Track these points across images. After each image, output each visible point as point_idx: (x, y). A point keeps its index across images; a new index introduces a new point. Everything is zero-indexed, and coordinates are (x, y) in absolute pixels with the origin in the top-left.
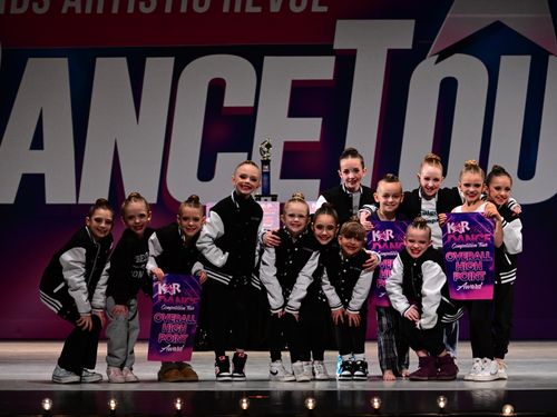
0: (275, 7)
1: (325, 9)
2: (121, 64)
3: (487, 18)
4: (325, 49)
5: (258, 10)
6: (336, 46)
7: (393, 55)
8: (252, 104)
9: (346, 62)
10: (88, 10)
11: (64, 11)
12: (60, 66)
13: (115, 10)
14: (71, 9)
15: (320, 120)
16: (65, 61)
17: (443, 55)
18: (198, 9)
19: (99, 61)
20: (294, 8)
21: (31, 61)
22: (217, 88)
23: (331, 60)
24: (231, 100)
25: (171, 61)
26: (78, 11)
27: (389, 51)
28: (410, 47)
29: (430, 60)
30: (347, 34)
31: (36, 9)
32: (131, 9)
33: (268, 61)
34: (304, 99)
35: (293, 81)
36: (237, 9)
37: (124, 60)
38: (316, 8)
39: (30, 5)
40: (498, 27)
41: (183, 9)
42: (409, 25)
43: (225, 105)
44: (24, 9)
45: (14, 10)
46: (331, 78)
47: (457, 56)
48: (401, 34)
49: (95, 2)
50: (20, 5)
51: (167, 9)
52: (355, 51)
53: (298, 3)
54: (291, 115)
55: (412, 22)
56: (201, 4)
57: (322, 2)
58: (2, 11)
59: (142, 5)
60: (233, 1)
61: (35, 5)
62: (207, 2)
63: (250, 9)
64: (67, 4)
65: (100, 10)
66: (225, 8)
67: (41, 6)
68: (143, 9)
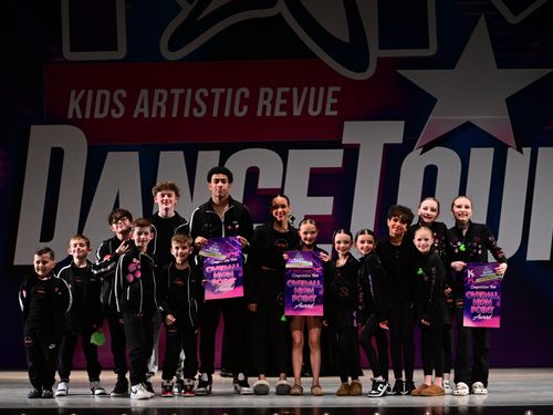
0: (297, 112)
1: (335, 113)
2: (179, 156)
3: (462, 119)
4: (336, 144)
5: (284, 114)
6: (343, 142)
7: (388, 148)
8: (279, 186)
9: (352, 153)
10: (154, 115)
11: (135, 116)
12: (133, 158)
13: (174, 115)
14: (141, 114)
15: (332, 198)
16: (135, 155)
17: (426, 148)
18: (237, 113)
19: (162, 153)
20: (311, 112)
21: (110, 154)
22: (253, 174)
23: (342, 151)
24: (263, 184)
25: (218, 153)
26: (146, 115)
27: (385, 145)
28: (401, 142)
29: (416, 152)
30: (352, 132)
31: (114, 115)
32: (186, 114)
33: (292, 152)
34: (320, 182)
35: (312, 170)
36: (268, 114)
37: (181, 153)
38: (328, 112)
39: (110, 111)
40: (468, 126)
41: (227, 114)
42: (400, 125)
43: (259, 187)
44: (104, 115)
45: (97, 115)
46: (340, 166)
47: (437, 150)
48: (394, 132)
49: (159, 109)
50: (101, 111)
51: (215, 114)
52: (359, 145)
53: (315, 109)
54: (309, 195)
55: (403, 122)
56: (241, 110)
57: (333, 107)
58: (87, 116)
59: (195, 110)
60: (265, 107)
61: (113, 111)
62: (245, 108)
63: (278, 113)
64: (138, 110)
65: (163, 115)
66: (259, 113)
67: (118, 112)
68: (196, 114)
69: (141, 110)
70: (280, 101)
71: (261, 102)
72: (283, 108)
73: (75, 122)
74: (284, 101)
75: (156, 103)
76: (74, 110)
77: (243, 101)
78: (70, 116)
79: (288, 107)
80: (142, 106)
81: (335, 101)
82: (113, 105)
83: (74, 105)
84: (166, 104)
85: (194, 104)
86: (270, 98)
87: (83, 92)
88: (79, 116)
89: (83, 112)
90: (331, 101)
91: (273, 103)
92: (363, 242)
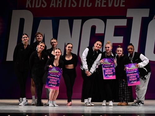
0: (110, 5)
1: (124, 6)
4: (124, 17)
5: (105, 6)
6: (127, 17)
8: (104, 33)
9: (130, 21)
10: (57, 6)
11: (51, 6)
13: (65, 6)
14: (53, 6)
15: (123, 37)
18: (88, 6)
20: (115, 6)
21: (41, 21)
22: (94, 28)
23: (126, 20)
24: (97, 32)
25: (81, 20)
26: (55, 6)
27: (142, 17)
28: (148, 16)
29: (154, 20)
30: (130, 13)
31: (43, 6)
32: (69, 6)
33: (108, 20)
34: (118, 31)
35: (115, 26)
36: (99, 6)
37: (68, 20)
38: (121, 6)
39: (41, 5)
41: (84, 6)
43: (96, 33)
44: (39, 6)
45: (37, 6)
46: (126, 25)
48: (146, 13)
49: (59, 4)
50: (38, 5)
51: (80, 6)
52: (133, 17)
53: (116, 4)
54: (114, 36)
55: (149, 9)
56: (89, 4)
57: (123, 4)
58: (33, 7)
59: (73, 5)
60: (98, 4)
62: (91, 4)
63: (103, 6)
64: (52, 5)
65: (61, 6)
66: (96, 6)
67: (44, 5)
68: (73, 6)
69: (53, 5)
70: (103, 1)
71: (97, 2)
72: (105, 4)
73: (29, 9)
74: (105, 1)
75: (58, 2)
76: (28, 5)
78: (27, 7)
79: (107, 3)
80: (53, 3)
81: (124, 1)
82: (42, 3)
83: (28, 3)
84: (62, 2)
85: (72, 2)
88: (30, 7)
89: (32, 6)
90: (122, 1)
91: (101, 2)
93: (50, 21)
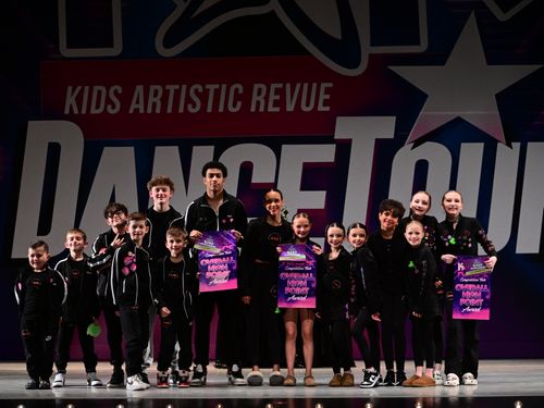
0: (290, 107)
1: (327, 109)
2: (174, 151)
3: (451, 115)
4: (329, 140)
5: (277, 109)
6: (336, 137)
7: (380, 144)
8: (272, 181)
9: (344, 148)
10: (149, 111)
11: (131, 111)
12: (128, 153)
13: (169, 110)
14: (137, 110)
15: (325, 192)
16: (132, 149)
17: (417, 143)
18: (231, 109)
19: (157, 148)
20: (304, 108)
21: (106, 150)
22: (246, 169)
23: (332, 148)
24: (256, 178)
25: (213, 147)
26: (142, 111)
27: (377, 140)
28: (392, 137)
29: (407, 147)
30: (345, 128)
31: (110, 111)
32: (181, 110)
33: (284, 147)
34: (313, 177)
35: (304, 164)
36: (262, 109)
37: (176, 148)
38: (321, 108)
39: (106, 107)
40: (459, 120)
41: (221, 109)
42: (392, 120)
43: (253, 181)
44: (101, 110)
45: (93, 111)
46: (333, 161)
47: (428, 144)
48: (386, 127)
49: (154, 105)
50: (98, 107)
51: (209, 110)
52: (350, 140)
53: (308, 105)
54: (303, 189)
55: (394, 118)
56: (235, 105)
57: (326, 103)
58: (84, 111)
59: (190, 106)
60: (258, 103)
61: (109, 107)
62: (239, 104)
63: (271, 109)
64: (133, 106)
65: (158, 111)
66: (253, 109)
67: (114, 107)
68: (191, 109)
69: (137, 106)
70: (273, 97)
71: (255, 98)
72: (276, 104)
73: (71, 118)
74: (278, 97)
75: (151, 99)
76: (71, 106)
77: (237, 97)
78: (67, 112)
79: (281, 103)
80: (137, 102)
81: (328, 97)
82: (109, 101)
83: (70, 100)
84: (161, 99)
85: (189, 100)
86: (264, 93)
87: (79, 88)
88: (76, 112)
89: (80, 109)
90: (323, 97)
91: (267, 98)
92: (354, 236)
93: (130, 151)
